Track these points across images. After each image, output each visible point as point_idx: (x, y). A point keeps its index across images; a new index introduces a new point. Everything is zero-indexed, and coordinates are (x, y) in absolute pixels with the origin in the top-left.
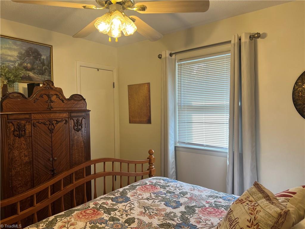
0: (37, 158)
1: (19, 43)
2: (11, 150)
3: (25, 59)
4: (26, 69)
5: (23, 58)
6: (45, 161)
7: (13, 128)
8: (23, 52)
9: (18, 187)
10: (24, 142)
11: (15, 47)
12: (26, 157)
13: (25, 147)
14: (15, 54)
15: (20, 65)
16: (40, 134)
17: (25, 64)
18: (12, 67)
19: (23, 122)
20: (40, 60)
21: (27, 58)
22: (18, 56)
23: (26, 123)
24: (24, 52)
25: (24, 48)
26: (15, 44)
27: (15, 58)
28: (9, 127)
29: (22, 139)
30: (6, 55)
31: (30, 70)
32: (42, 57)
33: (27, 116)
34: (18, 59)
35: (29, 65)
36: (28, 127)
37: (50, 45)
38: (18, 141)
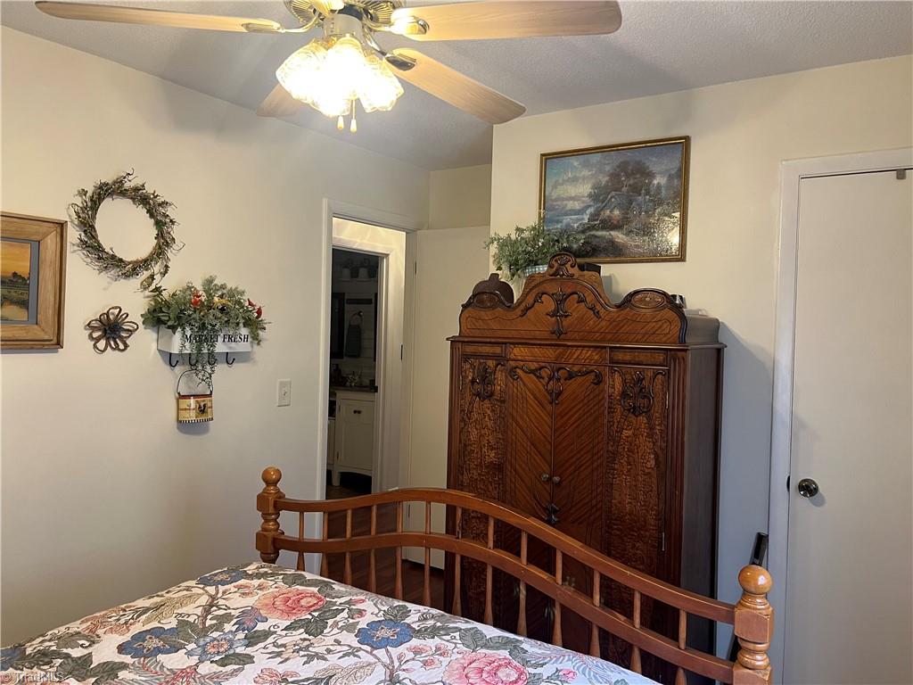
0: (513, 461)
1: (596, 158)
2: (465, 425)
3: (606, 198)
4: (608, 225)
5: (601, 198)
6: (533, 477)
7: (471, 374)
8: (604, 179)
9: (473, 517)
10: (489, 412)
11: (586, 173)
12: (491, 450)
13: (490, 424)
14: (585, 189)
15: (593, 217)
16: (525, 401)
17: (608, 212)
18: (576, 225)
19: (491, 363)
20: (648, 193)
21: (613, 193)
22: (590, 196)
23: (497, 365)
24: (607, 178)
25: (608, 168)
26: (586, 165)
27: (583, 202)
28: (465, 371)
29: (487, 403)
30: (563, 199)
31: (617, 227)
32: (655, 182)
33: (498, 350)
34: (592, 203)
35: (617, 212)
36: (500, 377)
37: (681, 138)
38: (477, 407)
